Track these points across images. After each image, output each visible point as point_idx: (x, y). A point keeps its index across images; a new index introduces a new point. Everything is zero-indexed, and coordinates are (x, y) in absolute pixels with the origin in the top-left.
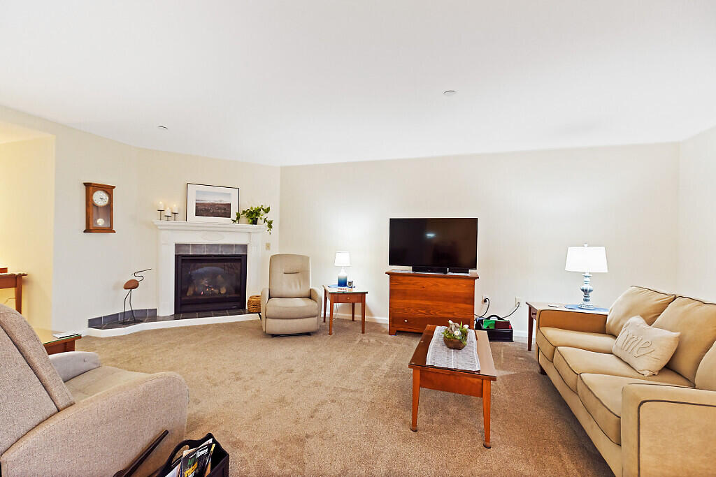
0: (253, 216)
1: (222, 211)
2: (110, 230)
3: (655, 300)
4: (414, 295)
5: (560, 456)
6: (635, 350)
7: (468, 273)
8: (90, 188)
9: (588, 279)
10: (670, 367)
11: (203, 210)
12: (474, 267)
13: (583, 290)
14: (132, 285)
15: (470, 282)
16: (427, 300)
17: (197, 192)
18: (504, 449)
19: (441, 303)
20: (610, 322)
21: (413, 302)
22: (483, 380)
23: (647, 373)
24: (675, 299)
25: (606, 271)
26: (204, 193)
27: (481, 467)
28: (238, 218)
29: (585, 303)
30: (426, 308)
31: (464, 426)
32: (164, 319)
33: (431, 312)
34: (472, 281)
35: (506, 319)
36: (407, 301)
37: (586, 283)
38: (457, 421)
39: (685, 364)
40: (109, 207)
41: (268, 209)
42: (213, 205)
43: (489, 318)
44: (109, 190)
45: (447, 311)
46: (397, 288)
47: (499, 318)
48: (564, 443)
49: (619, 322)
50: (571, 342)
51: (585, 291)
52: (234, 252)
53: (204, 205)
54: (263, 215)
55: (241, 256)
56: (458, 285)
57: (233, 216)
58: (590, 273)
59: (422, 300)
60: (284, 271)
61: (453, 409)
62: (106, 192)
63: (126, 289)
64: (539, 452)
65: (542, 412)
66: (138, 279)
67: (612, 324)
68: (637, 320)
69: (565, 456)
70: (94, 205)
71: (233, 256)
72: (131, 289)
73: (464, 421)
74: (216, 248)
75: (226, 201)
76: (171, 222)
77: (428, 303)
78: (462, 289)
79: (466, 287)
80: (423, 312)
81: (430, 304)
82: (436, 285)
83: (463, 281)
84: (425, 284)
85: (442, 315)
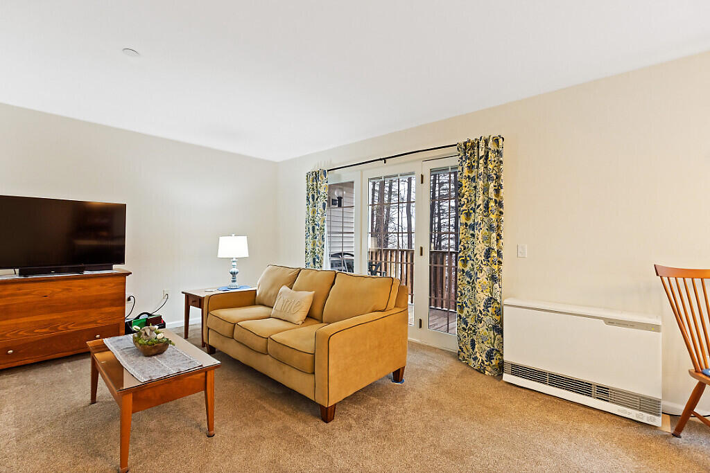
3: (289, 274)
4: (29, 310)
5: (265, 408)
6: (292, 310)
7: (111, 269)
9: (235, 264)
10: (310, 316)
12: (121, 260)
13: (231, 273)
15: (119, 280)
16: (53, 312)
18: (225, 429)
19: (76, 312)
20: (259, 295)
21: (24, 320)
22: (206, 373)
23: (300, 323)
24: (300, 271)
25: (247, 256)
27: (218, 454)
29: (234, 284)
30: (48, 324)
31: (176, 433)
33: (60, 328)
34: (123, 278)
35: (157, 314)
36: (11, 321)
37: (234, 266)
38: (167, 433)
39: (317, 312)
43: (138, 317)
45: (85, 320)
47: (149, 315)
48: (260, 398)
49: (267, 293)
50: (246, 317)
51: (234, 274)
56: (102, 285)
58: (236, 258)
59: (41, 314)
61: (153, 424)
64: (250, 414)
65: (232, 384)
67: (261, 296)
68: (285, 288)
69: (266, 406)
73: (174, 428)
77: (55, 316)
78: (108, 289)
79: (114, 286)
80: (44, 330)
81: (59, 317)
82: (67, 289)
83: (110, 279)
84: (48, 292)
85: (79, 328)
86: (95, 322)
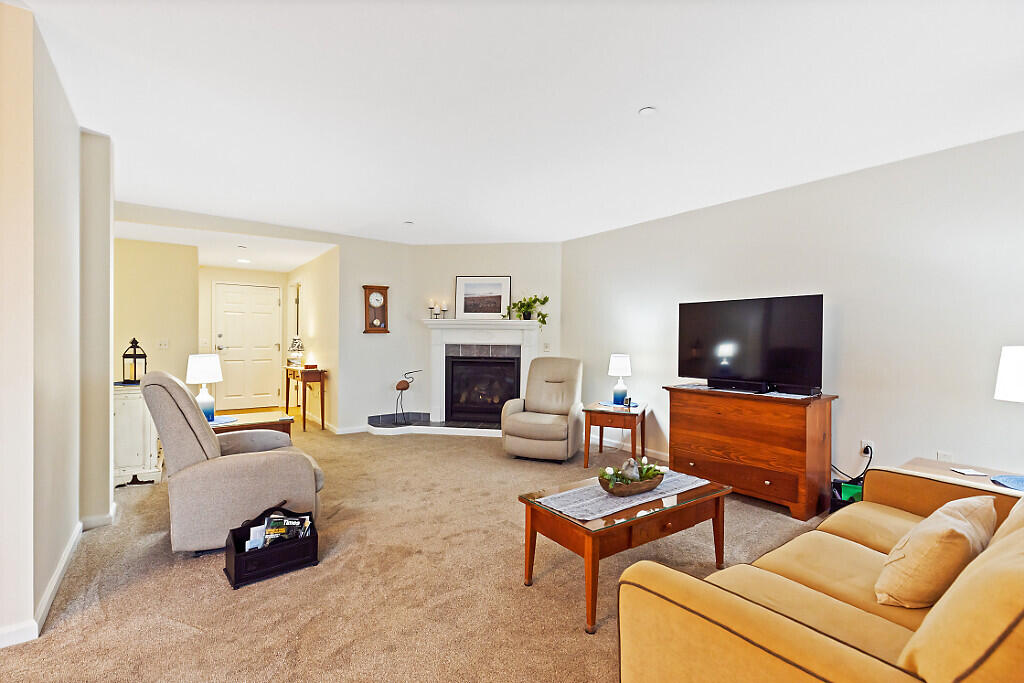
0: (526, 311)
1: (492, 304)
2: (385, 330)
4: (706, 424)
8: (369, 290)
11: (472, 306)
12: (818, 385)
14: (403, 386)
15: (798, 410)
16: (726, 434)
17: (467, 285)
19: (749, 443)
21: (704, 435)
26: (474, 286)
28: (509, 313)
30: (722, 448)
32: (436, 424)
33: (732, 455)
34: (802, 409)
36: (694, 433)
40: (384, 307)
41: (546, 300)
42: (482, 299)
44: (383, 290)
45: (758, 456)
46: (681, 411)
52: (506, 354)
53: (473, 299)
54: (538, 308)
55: (513, 359)
56: (777, 414)
57: (504, 311)
59: (716, 433)
60: (546, 378)
62: (382, 294)
63: (398, 389)
66: (408, 381)
70: (370, 306)
71: (505, 359)
72: (402, 390)
74: (486, 348)
75: (496, 293)
76: (440, 320)
77: (727, 440)
78: (781, 421)
79: (791, 418)
80: (717, 453)
81: (731, 442)
82: (737, 410)
83: (784, 407)
84: (722, 409)
85: (749, 463)
86: (767, 462)
